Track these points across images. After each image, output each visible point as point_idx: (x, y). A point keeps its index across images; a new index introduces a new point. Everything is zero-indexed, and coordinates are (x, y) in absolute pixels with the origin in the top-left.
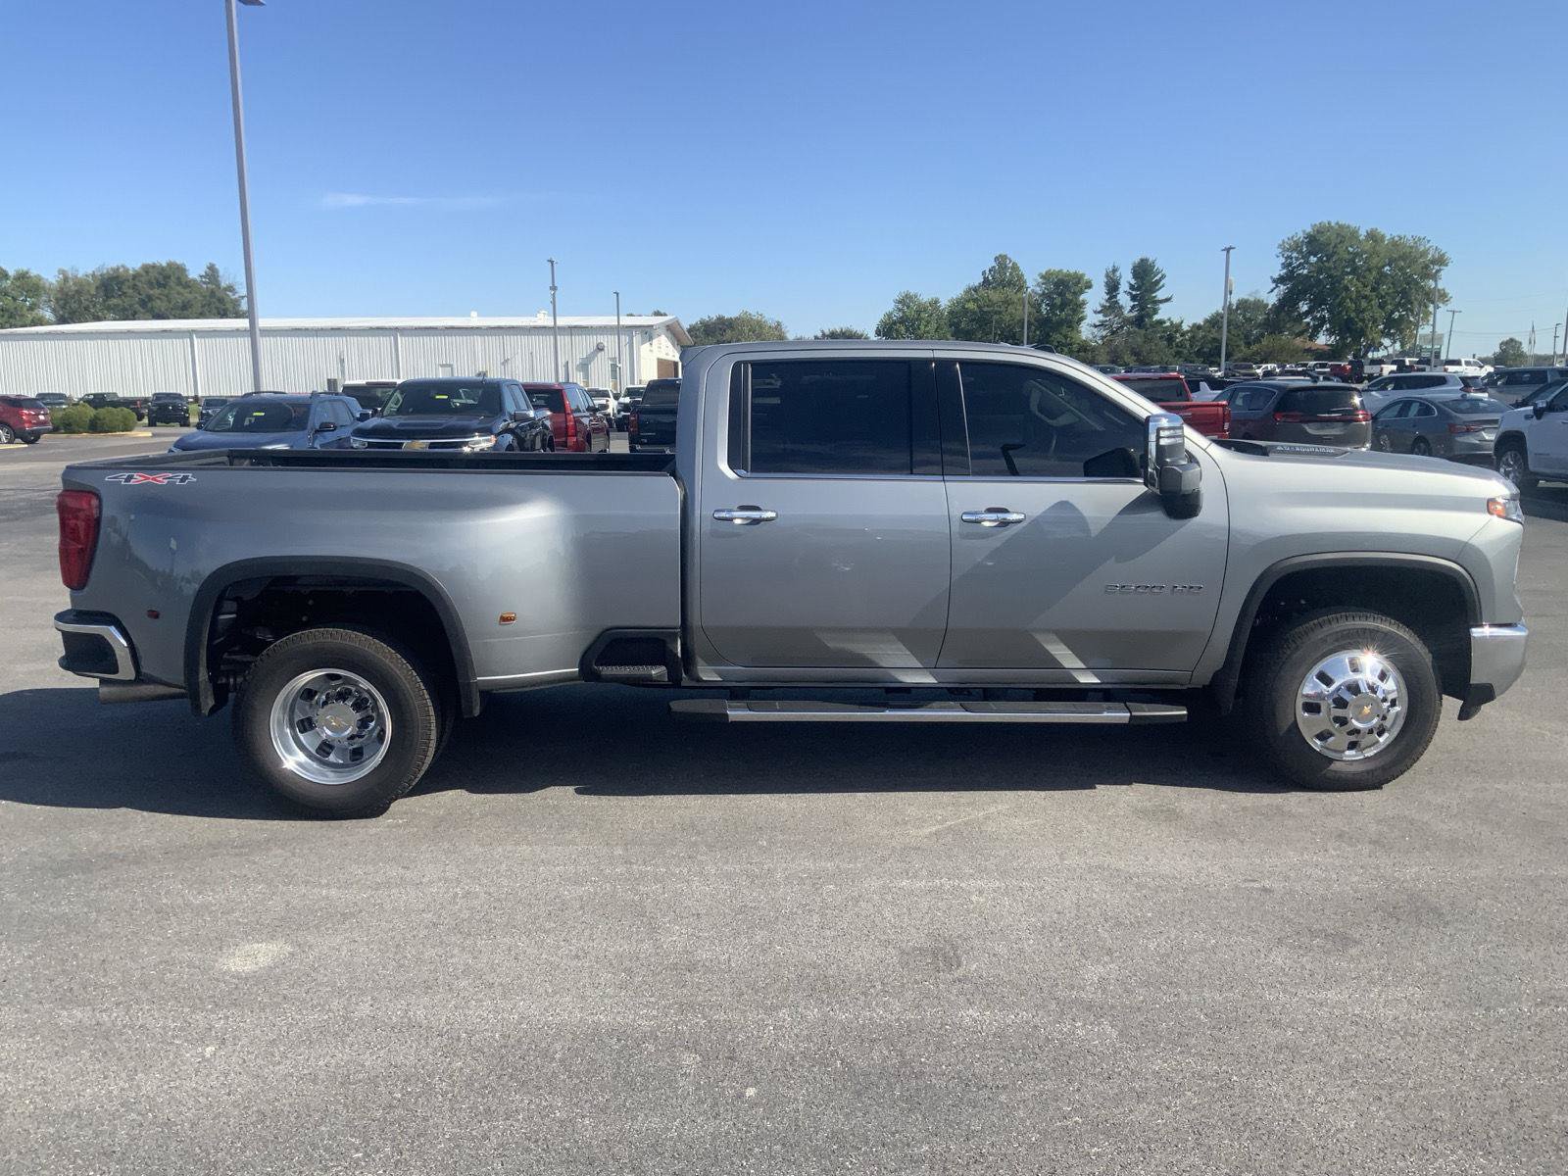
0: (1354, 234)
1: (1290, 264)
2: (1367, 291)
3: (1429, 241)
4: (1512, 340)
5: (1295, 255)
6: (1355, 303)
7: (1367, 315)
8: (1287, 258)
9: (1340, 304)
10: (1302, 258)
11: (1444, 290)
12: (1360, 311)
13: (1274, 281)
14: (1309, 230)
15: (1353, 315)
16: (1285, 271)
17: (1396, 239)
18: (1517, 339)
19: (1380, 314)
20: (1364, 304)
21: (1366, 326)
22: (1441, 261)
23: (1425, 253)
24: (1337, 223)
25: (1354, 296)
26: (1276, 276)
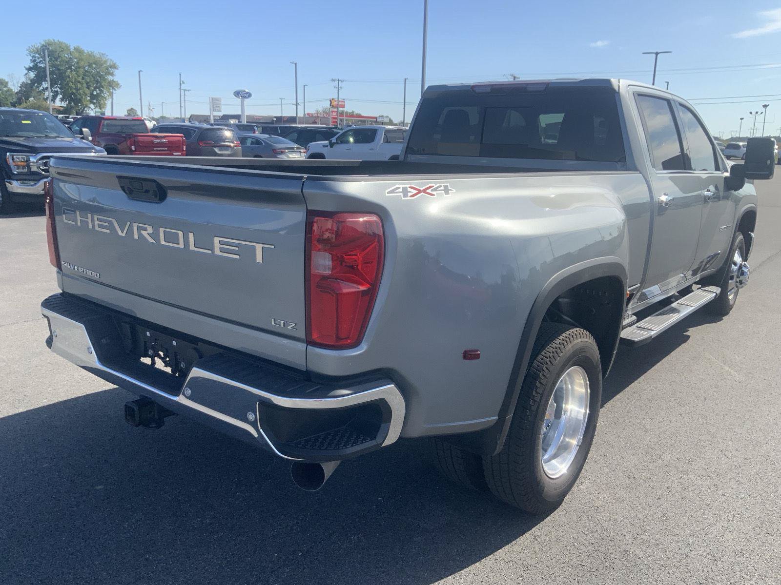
0: (68, 47)
1: (35, 61)
2: (80, 79)
3: (107, 56)
4: (132, 109)
5: (37, 55)
6: (75, 85)
7: (81, 91)
8: (33, 57)
9: (67, 84)
10: (41, 57)
11: (117, 81)
12: (77, 90)
13: (27, 69)
14: (43, 43)
15: (74, 91)
16: (33, 64)
17: (90, 53)
18: (134, 108)
19: (87, 91)
20: (79, 85)
21: (82, 98)
22: (114, 66)
23: (106, 62)
24: (58, 41)
25: (73, 81)
26: (27, 67)
